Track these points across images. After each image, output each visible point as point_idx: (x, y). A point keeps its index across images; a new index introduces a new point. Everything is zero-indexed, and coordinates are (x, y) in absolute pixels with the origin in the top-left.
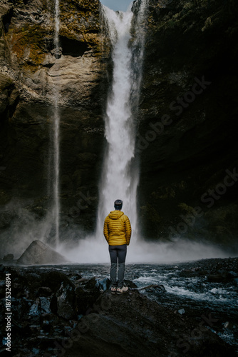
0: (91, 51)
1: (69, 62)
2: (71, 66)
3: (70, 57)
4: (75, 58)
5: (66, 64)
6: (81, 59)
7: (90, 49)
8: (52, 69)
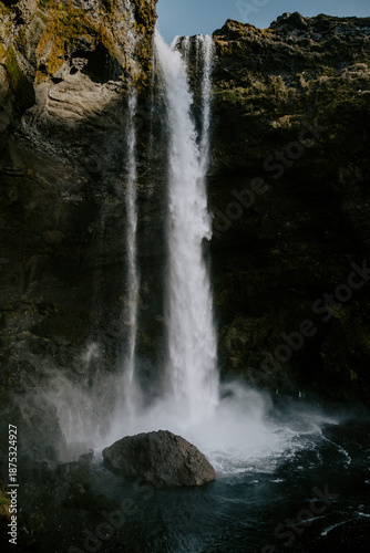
0: (118, 83)
1: (83, 87)
2: (83, 93)
3: (88, 78)
4: (94, 84)
5: (78, 87)
6: (100, 89)
7: (120, 80)
8: (56, 87)
